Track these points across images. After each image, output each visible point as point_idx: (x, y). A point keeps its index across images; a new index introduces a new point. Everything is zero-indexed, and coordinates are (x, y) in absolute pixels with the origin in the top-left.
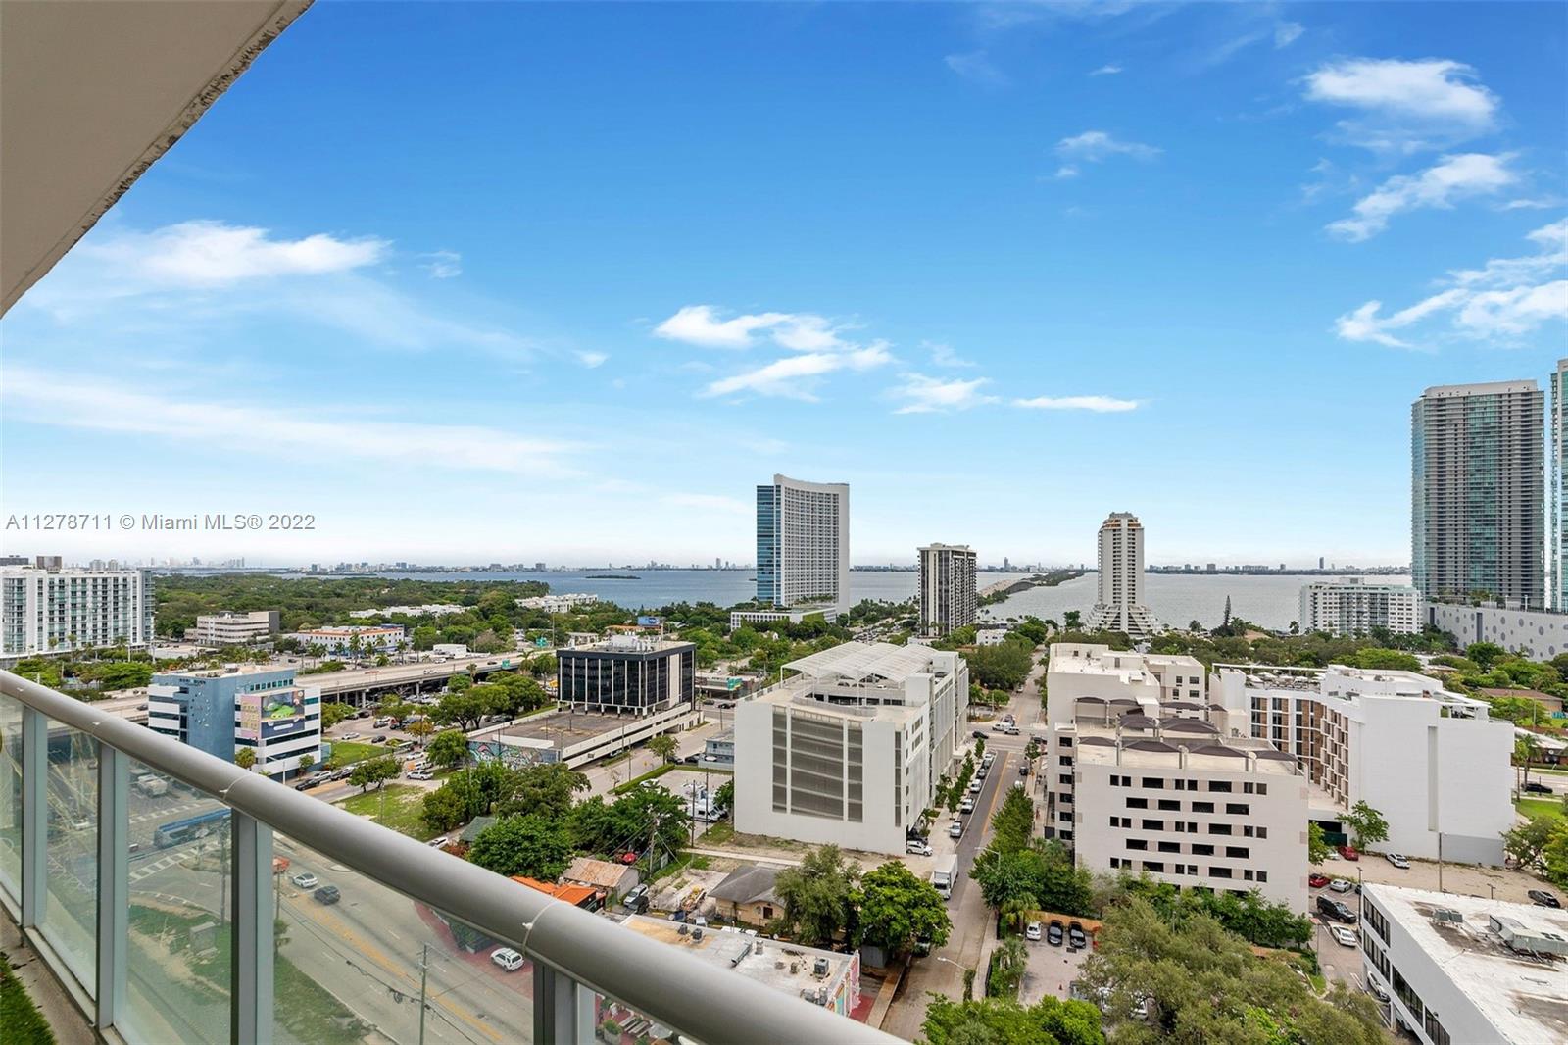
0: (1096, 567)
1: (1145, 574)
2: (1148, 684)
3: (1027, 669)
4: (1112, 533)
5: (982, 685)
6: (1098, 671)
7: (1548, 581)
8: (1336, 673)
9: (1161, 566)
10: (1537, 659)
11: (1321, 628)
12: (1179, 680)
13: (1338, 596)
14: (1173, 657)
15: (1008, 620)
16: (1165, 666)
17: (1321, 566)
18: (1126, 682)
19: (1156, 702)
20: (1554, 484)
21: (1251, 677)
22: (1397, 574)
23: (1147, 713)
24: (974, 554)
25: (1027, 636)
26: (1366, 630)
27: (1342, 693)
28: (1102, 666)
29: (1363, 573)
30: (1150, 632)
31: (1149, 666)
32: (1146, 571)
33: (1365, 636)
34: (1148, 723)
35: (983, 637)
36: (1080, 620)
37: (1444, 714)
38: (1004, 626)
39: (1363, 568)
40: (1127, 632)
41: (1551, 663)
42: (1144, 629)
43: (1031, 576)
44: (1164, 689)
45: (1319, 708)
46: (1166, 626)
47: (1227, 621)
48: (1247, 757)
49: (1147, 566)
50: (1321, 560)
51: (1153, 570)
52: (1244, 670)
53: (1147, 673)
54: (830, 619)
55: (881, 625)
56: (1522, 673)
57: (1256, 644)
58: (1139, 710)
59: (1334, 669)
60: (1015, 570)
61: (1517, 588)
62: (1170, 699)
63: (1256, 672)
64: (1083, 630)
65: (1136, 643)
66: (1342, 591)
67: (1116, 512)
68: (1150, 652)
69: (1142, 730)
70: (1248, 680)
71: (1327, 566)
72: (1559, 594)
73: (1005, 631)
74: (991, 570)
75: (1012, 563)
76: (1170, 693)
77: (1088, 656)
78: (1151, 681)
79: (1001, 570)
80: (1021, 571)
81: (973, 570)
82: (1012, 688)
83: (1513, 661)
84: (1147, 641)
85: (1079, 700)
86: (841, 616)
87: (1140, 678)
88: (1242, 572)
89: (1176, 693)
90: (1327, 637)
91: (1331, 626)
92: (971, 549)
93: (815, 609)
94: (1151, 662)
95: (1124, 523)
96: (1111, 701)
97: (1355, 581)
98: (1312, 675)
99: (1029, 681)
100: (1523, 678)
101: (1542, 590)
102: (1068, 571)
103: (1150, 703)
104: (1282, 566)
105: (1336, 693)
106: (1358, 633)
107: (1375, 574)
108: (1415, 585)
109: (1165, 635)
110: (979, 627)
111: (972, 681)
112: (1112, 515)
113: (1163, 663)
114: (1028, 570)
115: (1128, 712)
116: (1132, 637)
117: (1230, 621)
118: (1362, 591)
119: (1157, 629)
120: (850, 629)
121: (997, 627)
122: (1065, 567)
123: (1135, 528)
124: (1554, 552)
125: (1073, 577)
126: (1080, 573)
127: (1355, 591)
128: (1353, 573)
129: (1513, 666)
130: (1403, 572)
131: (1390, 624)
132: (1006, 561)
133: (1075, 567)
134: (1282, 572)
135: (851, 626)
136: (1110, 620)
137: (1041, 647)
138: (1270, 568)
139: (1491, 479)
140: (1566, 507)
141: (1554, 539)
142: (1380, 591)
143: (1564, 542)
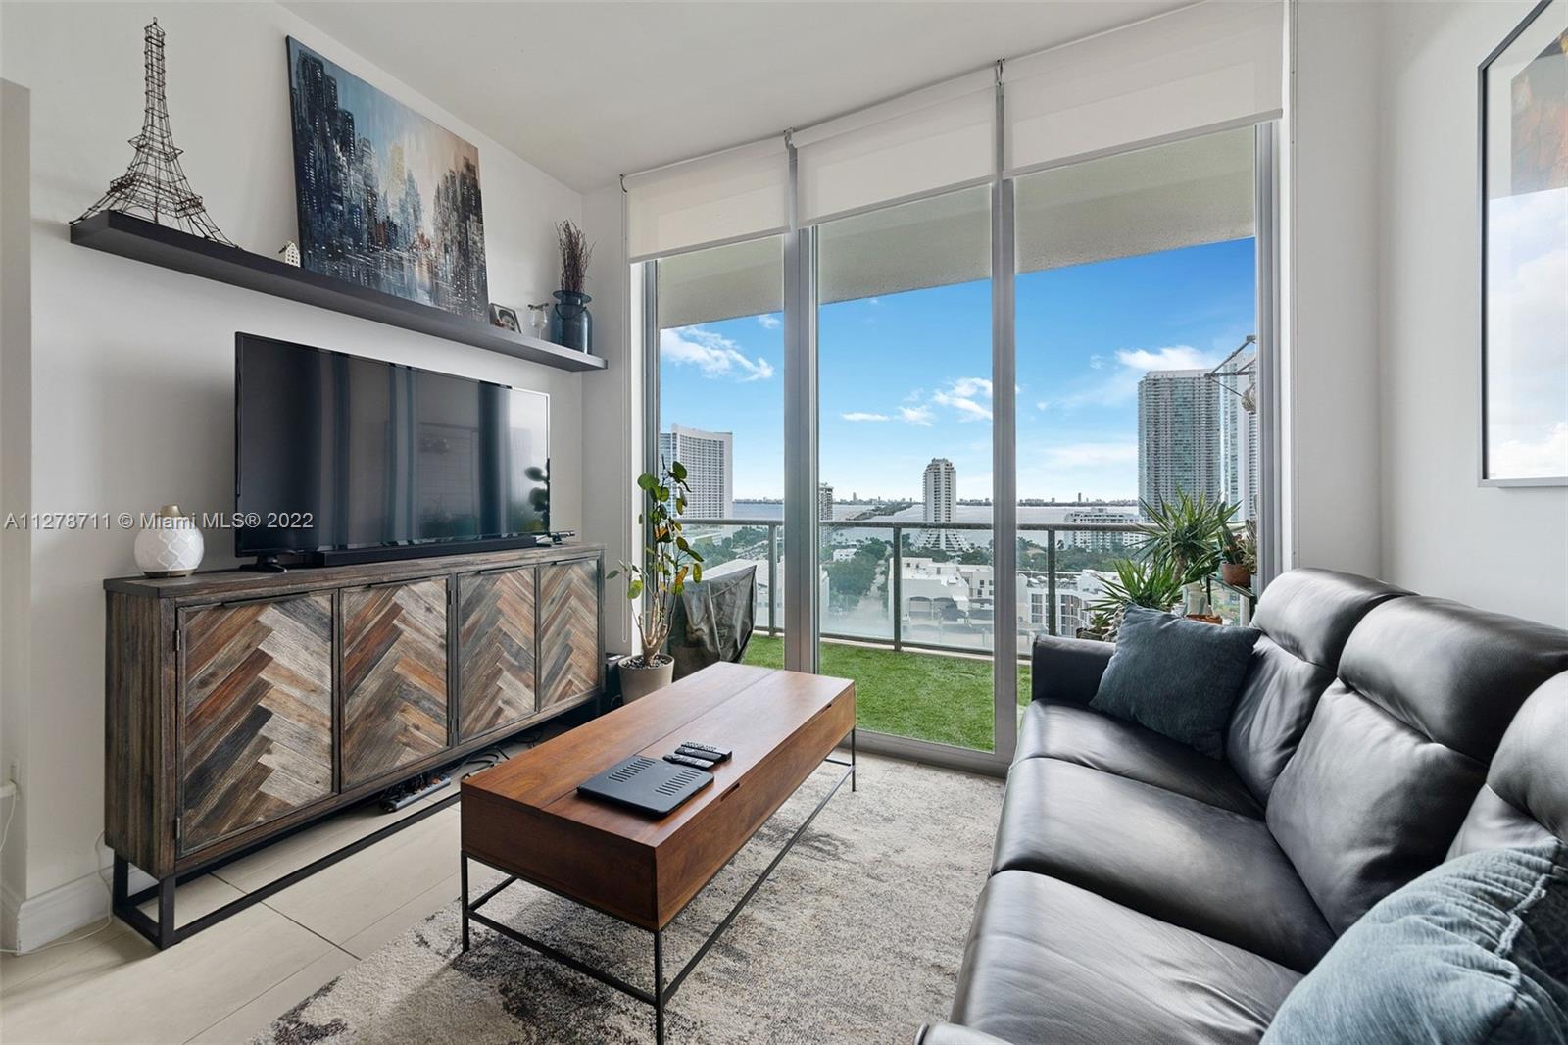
0: (922, 501)
1: (958, 506)
2: (960, 585)
3: (872, 579)
4: (933, 475)
5: (838, 591)
6: (925, 577)
8: (1088, 575)
9: (968, 498)
11: (1079, 544)
12: (982, 583)
14: (978, 566)
15: (857, 541)
16: (972, 573)
17: (1080, 499)
18: (945, 585)
19: (966, 599)
20: (1226, 442)
21: (1031, 579)
23: (959, 607)
24: (830, 490)
25: (872, 553)
26: (1109, 545)
27: (1091, 590)
28: (927, 573)
29: (1107, 505)
30: (961, 549)
31: (961, 573)
32: (958, 504)
34: (961, 614)
35: (837, 554)
36: (911, 541)
38: (854, 546)
40: (944, 549)
42: (957, 547)
43: (873, 507)
44: (971, 590)
45: (1076, 600)
46: (973, 544)
48: (1028, 635)
49: (958, 500)
50: (1080, 495)
51: (962, 503)
52: (1026, 574)
53: (959, 576)
54: (718, 542)
55: (759, 547)
57: (1034, 557)
58: (952, 604)
59: (1087, 572)
60: (861, 502)
62: (976, 597)
63: (1035, 576)
64: (913, 549)
65: (952, 557)
66: (1093, 517)
67: (937, 458)
68: (961, 563)
69: (956, 620)
70: (1029, 582)
71: (1083, 500)
73: (855, 550)
74: (842, 502)
75: (859, 497)
76: (975, 593)
77: (918, 566)
78: (962, 583)
79: (850, 503)
80: (866, 503)
81: (830, 502)
82: (860, 593)
84: (959, 556)
85: (912, 599)
86: (726, 539)
87: (955, 581)
88: (1025, 504)
89: (980, 593)
90: (1082, 550)
91: (1085, 543)
92: (829, 486)
93: (706, 533)
94: (962, 570)
95: (942, 467)
96: (935, 600)
97: (1101, 510)
98: (1072, 577)
99: (874, 588)
102: (899, 503)
103: (962, 599)
104: (1053, 500)
105: (1088, 590)
106: (1104, 547)
108: (1141, 513)
109: (971, 551)
110: (835, 547)
111: (831, 589)
112: (933, 460)
113: (970, 571)
114: (870, 502)
115: (947, 607)
116: (948, 553)
118: (1106, 517)
119: (966, 546)
120: (734, 550)
121: (848, 547)
122: (899, 500)
123: (950, 469)
125: (905, 508)
126: (910, 505)
127: (1102, 517)
128: (1101, 505)
132: (854, 495)
133: (906, 500)
134: (1053, 504)
135: (734, 547)
136: (932, 541)
137: (882, 562)
138: (1043, 501)
139: (1188, 437)
140: (1234, 458)
141: (1226, 480)
142: (1118, 517)
143: (1232, 482)
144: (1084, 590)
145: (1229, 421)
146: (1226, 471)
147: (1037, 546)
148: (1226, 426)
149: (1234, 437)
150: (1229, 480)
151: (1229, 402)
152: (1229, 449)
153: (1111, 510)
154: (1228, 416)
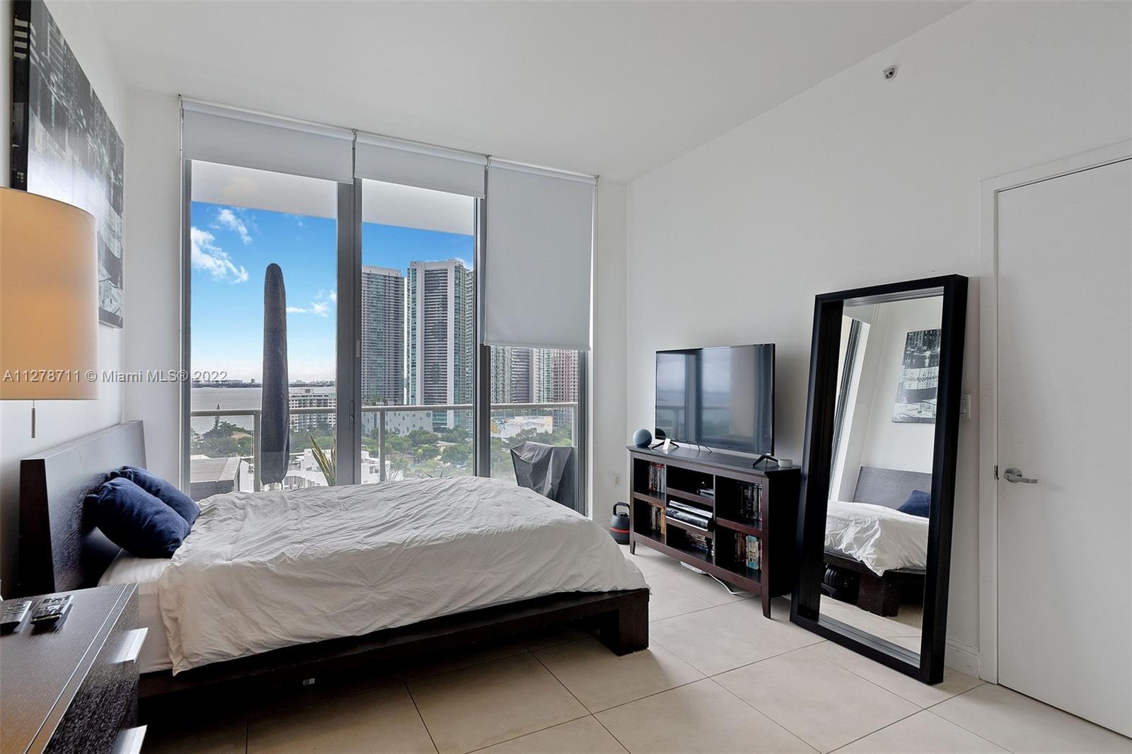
7: (405, 389)
8: (310, 455)
10: (401, 435)
13: (298, 402)
20: (408, 332)
22: (328, 386)
26: (316, 425)
33: (314, 429)
37: (371, 472)
39: (307, 382)
41: (408, 437)
45: (302, 479)
47: (217, 425)
56: (397, 444)
57: (242, 441)
59: (307, 452)
61: (392, 394)
66: (301, 398)
72: (410, 395)
83: (392, 437)
88: (222, 386)
90: (292, 432)
91: (293, 423)
98: (296, 457)
100: (397, 447)
101: (403, 395)
104: (253, 380)
105: (310, 468)
106: (310, 427)
107: (315, 386)
117: (219, 425)
118: (312, 398)
124: (408, 372)
127: (308, 398)
129: (393, 440)
130: (331, 385)
131: (329, 420)
138: (243, 382)
139: (380, 327)
140: (414, 346)
141: (408, 365)
142: (323, 397)
143: (412, 366)
144: (307, 469)
145: (410, 315)
146: (409, 357)
147: (242, 430)
148: (408, 319)
149: (414, 329)
150: (411, 365)
151: (410, 300)
152: (410, 339)
153: (317, 391)
154: (410, 312)
